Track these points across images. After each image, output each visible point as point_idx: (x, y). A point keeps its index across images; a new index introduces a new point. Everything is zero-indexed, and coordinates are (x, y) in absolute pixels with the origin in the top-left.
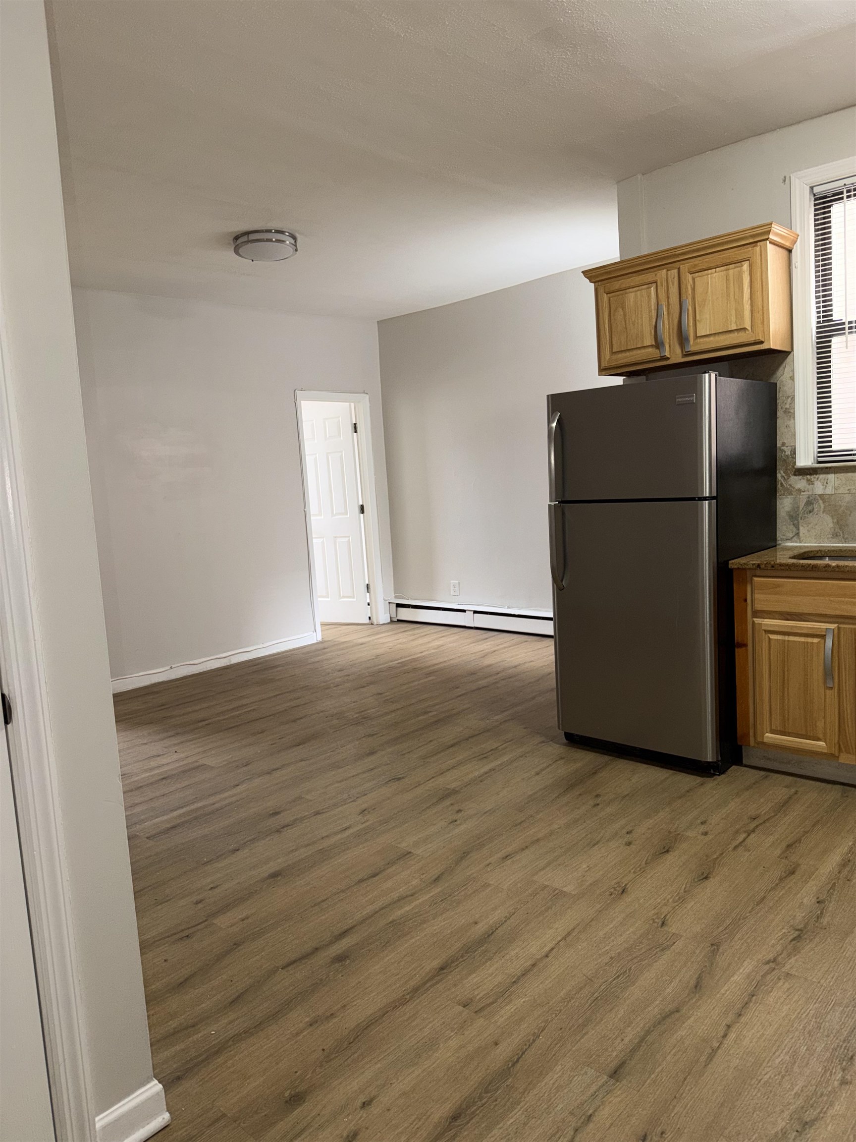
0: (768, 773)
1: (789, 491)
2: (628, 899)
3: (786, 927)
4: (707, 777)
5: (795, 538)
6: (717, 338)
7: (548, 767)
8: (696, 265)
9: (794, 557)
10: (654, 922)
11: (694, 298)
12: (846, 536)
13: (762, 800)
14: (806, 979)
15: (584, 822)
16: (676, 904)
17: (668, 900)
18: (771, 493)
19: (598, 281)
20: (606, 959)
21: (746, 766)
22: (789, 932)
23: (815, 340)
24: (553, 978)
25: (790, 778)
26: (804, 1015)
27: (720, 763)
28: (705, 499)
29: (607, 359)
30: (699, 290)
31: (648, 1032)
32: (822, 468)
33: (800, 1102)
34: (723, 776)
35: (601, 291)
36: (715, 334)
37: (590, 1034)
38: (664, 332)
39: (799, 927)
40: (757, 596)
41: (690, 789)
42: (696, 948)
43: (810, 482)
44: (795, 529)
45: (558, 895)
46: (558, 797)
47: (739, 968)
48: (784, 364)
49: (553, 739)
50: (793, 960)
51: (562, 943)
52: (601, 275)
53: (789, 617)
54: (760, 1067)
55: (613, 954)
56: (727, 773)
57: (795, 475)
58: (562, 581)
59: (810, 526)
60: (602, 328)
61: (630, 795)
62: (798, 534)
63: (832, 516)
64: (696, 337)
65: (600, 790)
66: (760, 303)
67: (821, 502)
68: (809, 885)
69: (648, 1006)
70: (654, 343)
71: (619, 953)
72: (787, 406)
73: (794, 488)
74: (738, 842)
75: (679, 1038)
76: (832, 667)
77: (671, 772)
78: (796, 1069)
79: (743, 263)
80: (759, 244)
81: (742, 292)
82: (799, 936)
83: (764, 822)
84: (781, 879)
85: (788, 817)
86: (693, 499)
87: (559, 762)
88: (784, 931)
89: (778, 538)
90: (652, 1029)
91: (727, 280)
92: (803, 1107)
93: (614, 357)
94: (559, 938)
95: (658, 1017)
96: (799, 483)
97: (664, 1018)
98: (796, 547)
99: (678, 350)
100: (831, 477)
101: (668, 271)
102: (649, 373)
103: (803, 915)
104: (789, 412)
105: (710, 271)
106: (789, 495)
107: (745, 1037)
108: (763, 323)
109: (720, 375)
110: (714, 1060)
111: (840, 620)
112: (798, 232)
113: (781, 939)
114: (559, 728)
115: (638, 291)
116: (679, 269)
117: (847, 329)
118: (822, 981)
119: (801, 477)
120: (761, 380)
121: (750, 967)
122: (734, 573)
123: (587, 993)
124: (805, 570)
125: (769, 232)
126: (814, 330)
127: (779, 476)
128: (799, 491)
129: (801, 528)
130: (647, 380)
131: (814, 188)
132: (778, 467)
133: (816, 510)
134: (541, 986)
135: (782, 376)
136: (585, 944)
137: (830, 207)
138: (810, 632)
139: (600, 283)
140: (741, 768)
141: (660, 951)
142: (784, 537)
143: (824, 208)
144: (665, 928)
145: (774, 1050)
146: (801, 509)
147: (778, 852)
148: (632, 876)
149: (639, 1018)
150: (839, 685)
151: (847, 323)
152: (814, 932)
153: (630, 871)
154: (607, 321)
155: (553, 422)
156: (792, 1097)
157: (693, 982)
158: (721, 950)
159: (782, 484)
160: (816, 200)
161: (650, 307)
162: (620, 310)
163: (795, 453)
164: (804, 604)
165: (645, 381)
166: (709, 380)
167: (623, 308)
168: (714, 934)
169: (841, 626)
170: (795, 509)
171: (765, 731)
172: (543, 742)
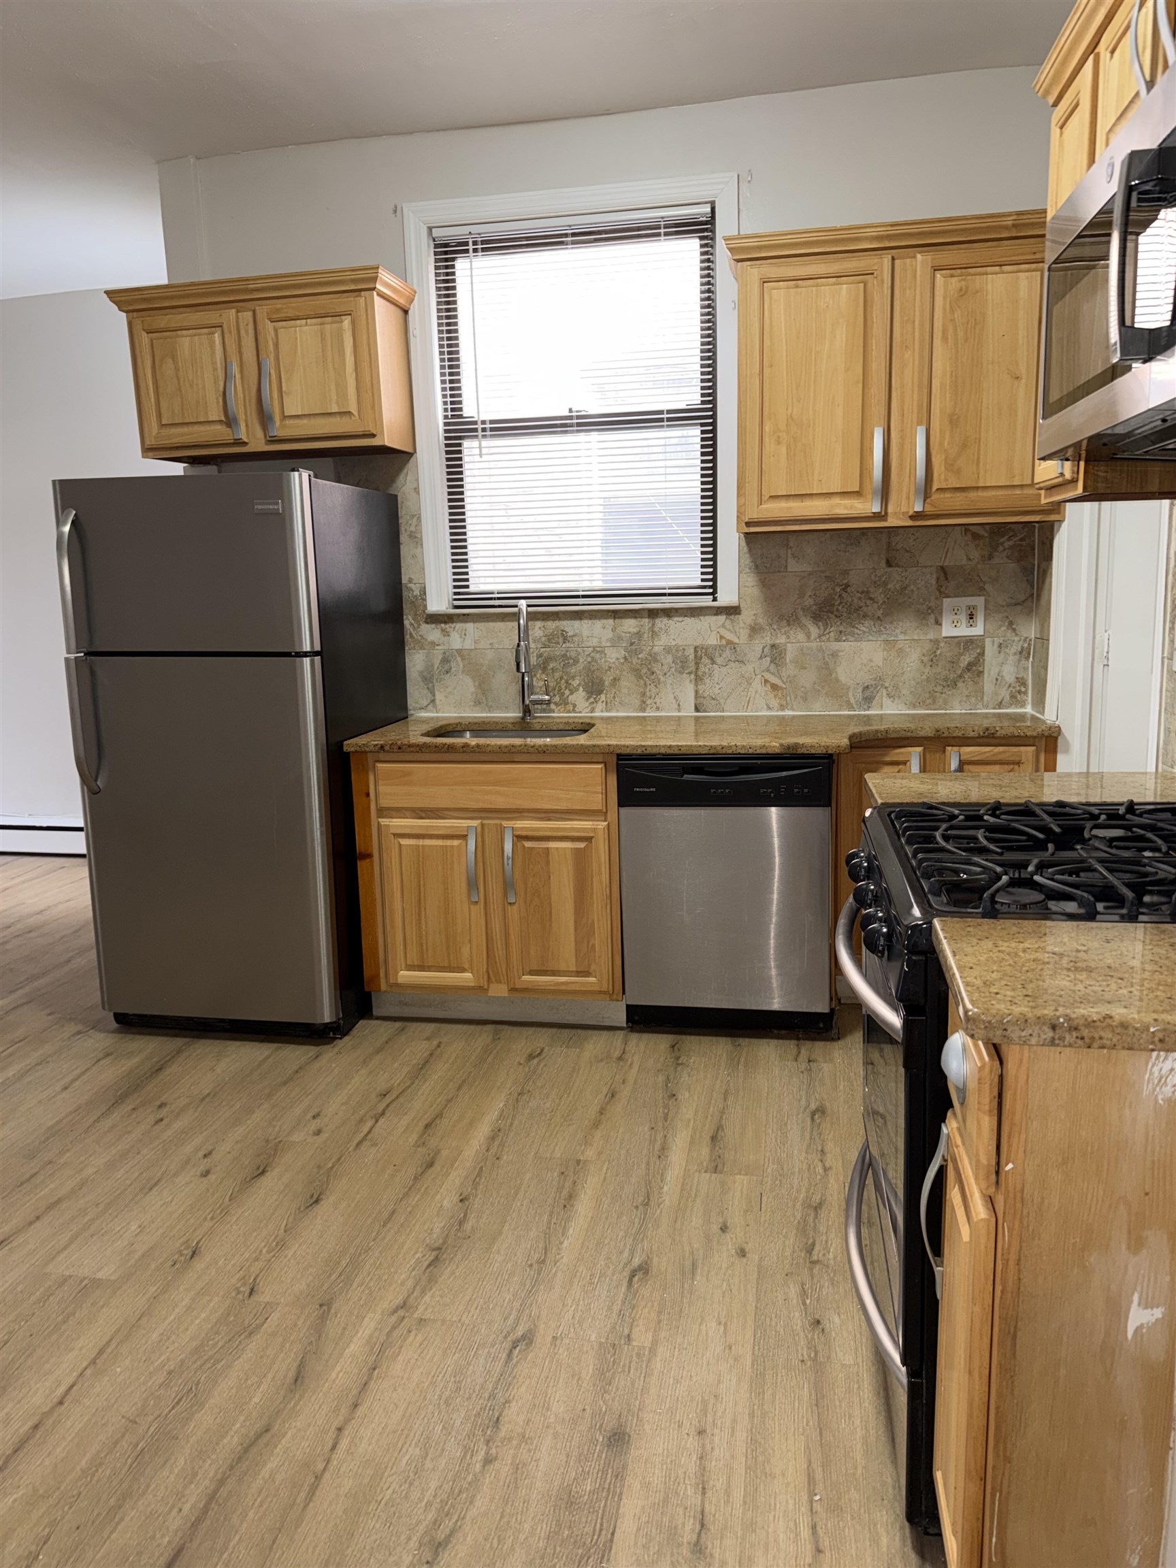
0: (406, 1023)
1: (421, 643)
2: (199, 1265)
3: (420, 1250)
4: (325, 1044)
5: (430, 707)
6: (313, 421)
7: (84, 1073)
8: (278, 310)
9: (427, 734)
10: (239, 1293)
11: (277, 359)
12: (490, 704)
13: (396, 1065)
14: (444, 1321)
15: (138, 1153)
16: (272, 1254)
17: (261, 1251)
18: (398, 645)
19: (133, 311)
20: (161, 1377)
21: (378, 1018)
22: (424, 1256)
23: (443, 441)
24: (69, 1439)
25: (433, 1026)
26: (440, 1376)
27: (341, 1022)
28: (306, 654)
29: (154, 434)
30: (284, 348)
31: (221, 1482)
32: (459, 615)
33: (431, 1516)
34: (346, 1038)
35: (138, 326)
36: (309, 415)
37: (127, 1519)
38: (237, 405)
39: (437, 1245)
40: (381, 788)
41: (300, 1068)
42: (298, 1318)
43: (446, 633)
44: (429, 695)
45: (87, 1287)
46: (97, 1121)
47: (357, 1332)
48: (405, 471)
49: (96, 1026)
50: (427, 1298)
51: (88, 1372)
52: (136, 301)
53: (423, 815)
54: (381, 1479)
55: (171, 1365)
56: (352, 1033)
57: (427, 623)
58: (96, 780)
59: (448, 690)
60: (142, 384)
61: (212, 1094)
62: (433, 701)
63: (473, 678)
64: (284, 417)
65: (165, 1096)
66: (368, 379)
67: (459, 659)
68: (451, 1177)
69: (223, 1437)
70: (223, 418)
71: (182, 1361)
72: (413, 529)
73: (426, 640)
74: (362, 1135)
75: (267, 1476)
76: (476, 874)
77: (276, 1045)
78: (428, 1464)
79: (343, 317)
80: (363, 293)
81: (344, 360)
82: (437, 1259)
83: (397, 1097)
84: (416, 1178)
85: (427, 1083)
86: (288, 654)
87: (102, 1062)
88: (417, 1256)
89: (410, 707)
90: (228, 1473)
91: (323, 339)
92: (436, 1520)
93: (165, 431)
94: (85, 1364)
95: (237, 1450)
96: (432, 633)
97: (246, 1450)
98: (432, 718)
99: (259, 433)
100: (470, 626)
101: (238, 312)
102: (222, 462)
103: (442, 1225)
104: (416, 537)
105: (298, 322)
106: (421, 649)
107: (361, 1439)
108: (373, 407)
109: (316, 477)
110: (317, 1493)
111: (483, 815)
112: (415, 287)
113: (413, 1270)
114: (104, 1008)
115: (195, 335)
116: (254, 311)
117: (480, 430)
118: (464, 1318)
119: (433, 626)
120: (377, 489)
121: (373, 1325)
122: (351, 758)
123: (126, 1446)
124: (440, 752)
125: (375, 279)
126: (441, 427)
127: (406, 623)
128: (433, 644)
129: (437, 693)
130: (219, 472)
131: (434, 230)
132: (406, 611)
134: (47, 1463)
135: (403, 486)
136: (127, 1362)
137: (453, 259)
138: (449, 832)
139: (135, 314)
140: (371, 1022)
141: (246, 1337)
142: (418, 706)
143: (446, 260)
144: (255, 1298)
145: (400, 1445)
146: (436, 667)
147: (413, 1138)
148: (208, 1224)
149: (209, 1462)
150: (485, 899)
151: (479, 423)
152: (454, 1247)
153: (206, 1218)
154: (149, 375)
155: (65, 524)
156: (421, 1510)
157: (291, 1374)
158: (333, 1311)
159: (411, 634)
160: (436, 246)
161: (214, 363)
162: (170, 361)
163: (425, 593)
164: (440, 796)
165: (216, 473)
166: (300, 480)
167: (174, 358)
168: (325, 1288)
169: (485, 822)
170: (429, 667)
171: (399, 968)
172: (79, 1033)
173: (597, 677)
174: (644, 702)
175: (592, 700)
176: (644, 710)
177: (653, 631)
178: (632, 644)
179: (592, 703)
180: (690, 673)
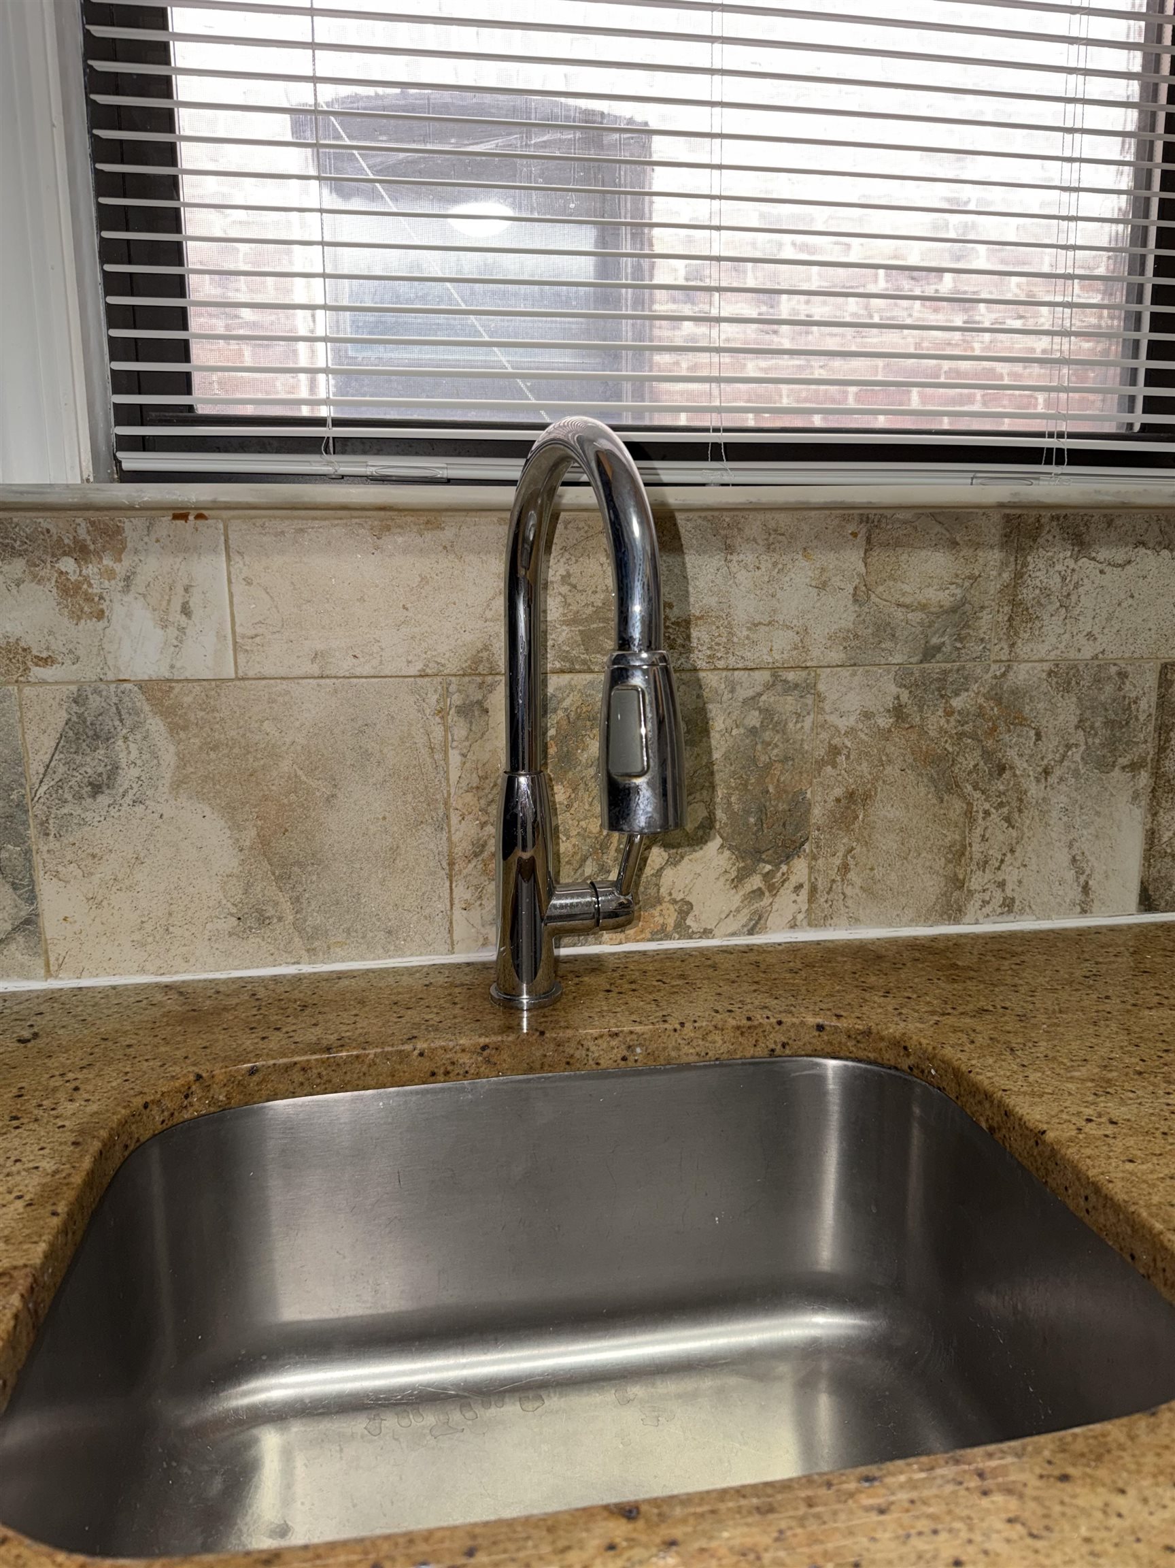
12: (313, 916)
43: (81, 602)
59: (104, 870)
62: (29, 925)
63: (230, 811)
67: (156, 726)
119: (17, 564)
128: (18, 654)
129: (47, 888)
133: (128, 776)
146: (35, 767)
173: (781, 790)
174: (958, 883)
175: (756, 882)
176: (954, 912)
177: (1015, 603)
178: (929, 653)
179: (759, 893)
180: (1134, 767)
